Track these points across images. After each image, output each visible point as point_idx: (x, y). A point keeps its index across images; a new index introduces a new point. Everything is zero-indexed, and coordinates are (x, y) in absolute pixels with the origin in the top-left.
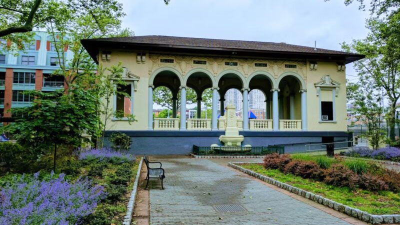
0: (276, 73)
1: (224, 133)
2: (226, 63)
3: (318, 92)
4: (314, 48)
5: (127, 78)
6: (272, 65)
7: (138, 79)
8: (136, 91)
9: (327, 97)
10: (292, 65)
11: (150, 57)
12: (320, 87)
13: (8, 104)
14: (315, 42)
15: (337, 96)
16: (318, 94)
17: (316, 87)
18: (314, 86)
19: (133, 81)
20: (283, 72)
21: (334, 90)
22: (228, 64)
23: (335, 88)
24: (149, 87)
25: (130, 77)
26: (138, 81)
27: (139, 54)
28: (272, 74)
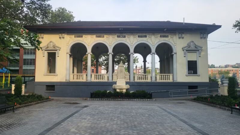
0: (153, 41)
1: (115, 83)
2: (117, 36)
3: (185, 54)
4: (183, 23)
5: (53, 48)
6: (150, 36)
7: (59, 49)
8: (58, 56)
9: (192, 57)
10: (165, 36)
11: (67, 34)
12: (186, 50)
13: (21, 67)
14: (184, 18)
15: (200, 56)
16: (185, 56)
17: (183, 50)
18: (182, 50)
19: (56, 50)
20: (158, 41)
21: (198, 52)
22: (119, 37)
23: (198, 50)
24: (67, 53)
25: (55, 48)
26: (60, 50)
27: (60, 33)
28: (150, 42)
